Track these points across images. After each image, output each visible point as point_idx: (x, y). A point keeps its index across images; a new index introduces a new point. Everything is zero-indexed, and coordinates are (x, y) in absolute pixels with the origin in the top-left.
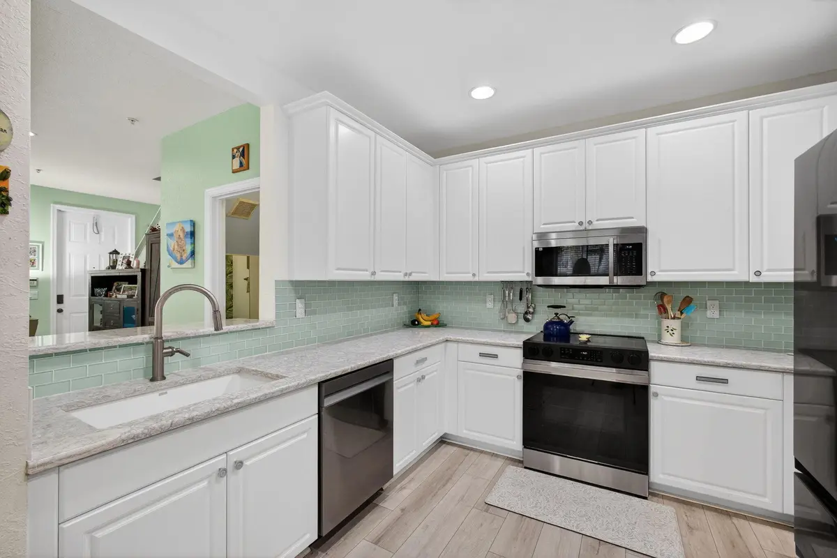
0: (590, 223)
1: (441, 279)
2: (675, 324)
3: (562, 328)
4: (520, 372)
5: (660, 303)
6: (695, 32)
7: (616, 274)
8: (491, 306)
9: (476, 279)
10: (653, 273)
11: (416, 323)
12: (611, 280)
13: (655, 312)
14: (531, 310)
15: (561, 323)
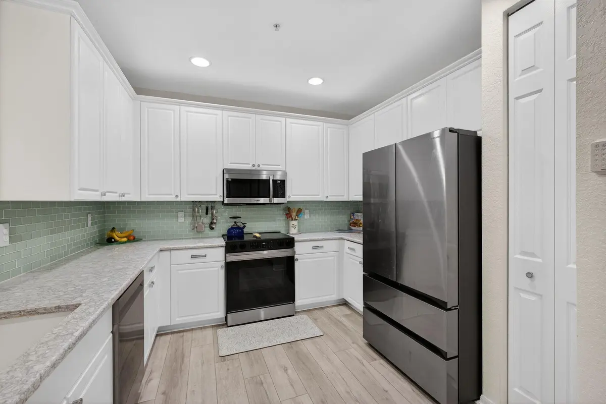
0: (259, 166)
1: (143, 200)
2: (295, 223)
3: (240, 231)
4: (223, 263)
5: (288, 212)
6: (316, 81)
7: (274, 197)
8: (183, 221)
9: (178, 199)
10: (289, 197)
11: (113, 240)
12: (271, 200)
13: (284, 217)
14: (215, 221)
15: (239, 228)
